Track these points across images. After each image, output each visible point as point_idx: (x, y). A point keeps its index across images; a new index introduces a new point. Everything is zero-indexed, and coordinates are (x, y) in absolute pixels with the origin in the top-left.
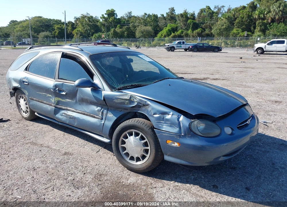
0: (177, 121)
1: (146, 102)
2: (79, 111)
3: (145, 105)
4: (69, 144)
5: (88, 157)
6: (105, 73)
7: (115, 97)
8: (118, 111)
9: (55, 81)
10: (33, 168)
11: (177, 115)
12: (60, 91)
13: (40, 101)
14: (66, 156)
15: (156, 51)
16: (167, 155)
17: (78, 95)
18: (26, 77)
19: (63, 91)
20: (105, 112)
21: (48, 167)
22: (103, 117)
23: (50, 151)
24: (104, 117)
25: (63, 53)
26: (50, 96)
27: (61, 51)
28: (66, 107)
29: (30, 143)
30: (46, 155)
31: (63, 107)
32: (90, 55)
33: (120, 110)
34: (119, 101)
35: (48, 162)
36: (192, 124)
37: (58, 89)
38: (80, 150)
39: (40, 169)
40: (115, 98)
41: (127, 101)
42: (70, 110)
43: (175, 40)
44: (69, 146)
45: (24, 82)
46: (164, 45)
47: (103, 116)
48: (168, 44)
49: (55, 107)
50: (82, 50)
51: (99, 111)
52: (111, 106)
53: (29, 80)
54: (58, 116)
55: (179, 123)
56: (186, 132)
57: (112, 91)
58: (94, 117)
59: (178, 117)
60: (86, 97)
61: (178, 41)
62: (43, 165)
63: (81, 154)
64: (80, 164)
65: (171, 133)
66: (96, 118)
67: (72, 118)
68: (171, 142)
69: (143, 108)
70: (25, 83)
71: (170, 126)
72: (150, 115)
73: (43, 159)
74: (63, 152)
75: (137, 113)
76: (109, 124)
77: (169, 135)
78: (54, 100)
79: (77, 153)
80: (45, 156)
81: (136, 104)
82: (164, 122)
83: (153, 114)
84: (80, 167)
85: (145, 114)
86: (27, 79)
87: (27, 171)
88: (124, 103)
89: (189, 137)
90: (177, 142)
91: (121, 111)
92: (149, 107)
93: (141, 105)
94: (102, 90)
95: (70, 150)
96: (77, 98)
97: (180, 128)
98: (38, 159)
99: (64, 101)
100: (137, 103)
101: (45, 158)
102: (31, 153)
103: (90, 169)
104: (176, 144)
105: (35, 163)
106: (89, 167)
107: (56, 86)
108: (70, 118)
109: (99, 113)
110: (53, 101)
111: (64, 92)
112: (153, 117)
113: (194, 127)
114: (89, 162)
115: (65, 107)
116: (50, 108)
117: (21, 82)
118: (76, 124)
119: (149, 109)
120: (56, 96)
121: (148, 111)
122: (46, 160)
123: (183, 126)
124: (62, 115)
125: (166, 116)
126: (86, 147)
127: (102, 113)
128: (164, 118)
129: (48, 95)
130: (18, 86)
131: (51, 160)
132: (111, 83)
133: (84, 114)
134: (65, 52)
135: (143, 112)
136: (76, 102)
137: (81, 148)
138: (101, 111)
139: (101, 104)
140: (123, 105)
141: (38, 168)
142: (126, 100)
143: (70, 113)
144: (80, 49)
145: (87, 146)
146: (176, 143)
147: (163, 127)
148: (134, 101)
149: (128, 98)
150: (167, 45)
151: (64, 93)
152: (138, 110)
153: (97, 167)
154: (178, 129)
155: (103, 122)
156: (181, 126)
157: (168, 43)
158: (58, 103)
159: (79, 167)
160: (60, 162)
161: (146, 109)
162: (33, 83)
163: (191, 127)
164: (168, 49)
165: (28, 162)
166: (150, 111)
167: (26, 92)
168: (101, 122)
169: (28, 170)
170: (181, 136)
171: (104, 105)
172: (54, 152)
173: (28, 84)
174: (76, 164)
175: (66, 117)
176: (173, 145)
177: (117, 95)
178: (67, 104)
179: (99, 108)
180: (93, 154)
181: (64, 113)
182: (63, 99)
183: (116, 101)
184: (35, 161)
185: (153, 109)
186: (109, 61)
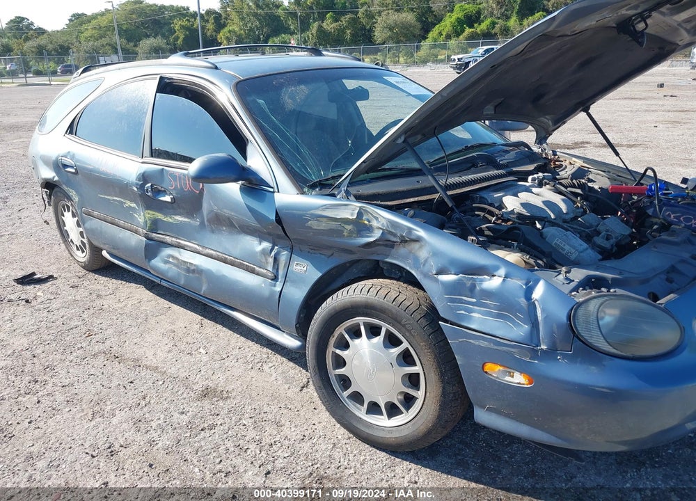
0: (523, 301)
1: (410, 230)
2: (211, 252)
3: (406, 241)
4: (217, 357)
5: (274, 408)
6: (283, 135)
7: (312, 212)
8: (323, 256)
9: (142, 163)
10: (107, 445)
11: (521, 279)
12: (158, 192)
13: (109, 218)
14: (206, 403)
15: (428, 75)
16: (483, 407)
17: (205, 205)
18: (69, 152)
19: (164, 192)
20: (284, 255)
21: (152, 443)
22: (277, 271)
23: (161, 383)
24: (281, 273)
25: (162, 78)
26: (133, 205)
27: (157, 74)
28: (177, 238)
29: (104, 353)
30: (147, 399)
31: (168, 239)
32: (238, 80)
33: (329, 253)
34: (323, 226)
35: (154, 424)
36: (581, 312)
37: (152, 186)
38: (249, 379)
39: (129, 451)
40: (312, 214)
41: (349, 227)
42: (187, 246)
43: (476, 46)
44: (218, 365)
45: (65, 166)
46: (449, 59)
47: (278, 269)
48: (460, 56)
49: (148, 238)
50: (216, 68)
51: (264, 252)
52: (301, 242)
53: (78, 161)
54: (157, 263)
55: (532, 306)
56: (558, 341)
57: (303, 193)
58: (253, 271)
59: (526, 284)
60: (227, 212)
61: (485, 48)
62: (138, 437)
63: (254, 394)
64: (251, 434)
65: (502, 341)
66: (258, 274)
67: (194, 271)
68: (501, 368)
69: (402, 250)
70: (69, 169)
71: (498, 316)
72: (426, 275)
73: (138, 414)
74: (199, 387)
75: (381, 265)
76: (297, 294)
77: (492, 346)
78: (142, 217)
79: (240, 390)
80: (143, 403)
81: (377, 235)
82: (474, 300)
83: (434, 272)
84: (252, 446)
85: (408, 268)
86: (73, 157)
87: (89, 457)
88: (338, 233)
89: (564, 357)
90: (521, 372)
91: (332, 255)
92: (421, 247)
93: (395, 239)
94: (272, 190)
95: (219, 380)
96: (202, 212)
97: (535, 324)
98: (123, 413)
99: (170, 220)
100: (381, 231)
101: (145, 410)
102: (105, 391)
103: (286, 455)
104: (519, 379)
105: (116, 427)
106: (280, 448)
107: (144, 178)
108: (188, 270)
109: (266, 260)
110: (141, 220)
111: (167, 194)
112: (437, 280)
113: (587, 322)
114: (279, 425)
115: (174, 239)
116: (136, 240)
117: (59, 166)
118: (204, 288)
119: (423, 254)
120: (147, 208)
121: (416, 259)
122: (147, 415)
123: (546, 319)
124: (166, 262)
125: (482, 281)
126: (266, 367)
127: (276, 260)
128: (474, 286)
129: (128, 204)
130: (54, 177)
131: (162, 416)
132: (298, 167)
133: (225, 261)
134: (167, 76)
135: (401, 261)
136: (202, 223)
137: (253, 373)
138: (273, 254)
139: (270, 234)
140: (337, 239)
141: (121, 446)
142: (346, 221)
143: (187, 256)
144: (210, 65)
145: (270, 365)
146: (517, 374)
147: (469, 318)
148: (371, 226)
149: (352, 215)
150: (456, 57)
151: (167, 198)
152: (387, 256)
153: (306, 446)
154: (526, 327)
155: (279, 289)
156: (540, 318)
157: (458, 54)
158: (155, 226)
159: (250, 446)
160: (189, 426)
161: (410, 252)
162: (87, 169)
163: (574, 323)
164: (458, 69)
165: (93, 423)
166: (426, 261)
167: (73, 193)
168: (273, 288)
169: (93, 457)
170: (537, 351)
171: (279, 237)
172: (170, 387)
173: (76, 173)
174: (239, 435)
175: (178, 267)
176: (508, 379)
177: (317, 208)
178: (177, 230)
179: (266, 245)
180: (289, 394)
181: (173, 257)
182: (166, 214)
183: (313, 224)
184: (115, 421)
185: (436, 253)
186: (294, 97)
